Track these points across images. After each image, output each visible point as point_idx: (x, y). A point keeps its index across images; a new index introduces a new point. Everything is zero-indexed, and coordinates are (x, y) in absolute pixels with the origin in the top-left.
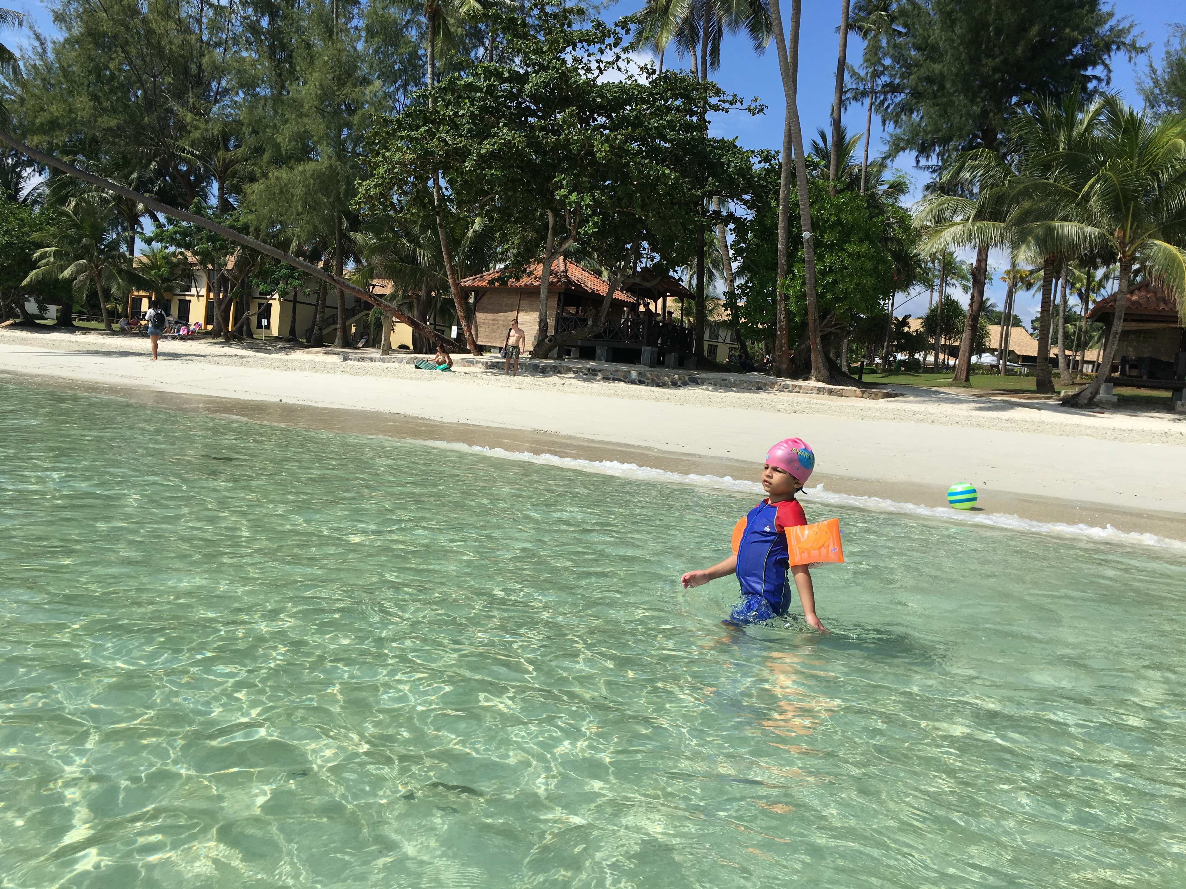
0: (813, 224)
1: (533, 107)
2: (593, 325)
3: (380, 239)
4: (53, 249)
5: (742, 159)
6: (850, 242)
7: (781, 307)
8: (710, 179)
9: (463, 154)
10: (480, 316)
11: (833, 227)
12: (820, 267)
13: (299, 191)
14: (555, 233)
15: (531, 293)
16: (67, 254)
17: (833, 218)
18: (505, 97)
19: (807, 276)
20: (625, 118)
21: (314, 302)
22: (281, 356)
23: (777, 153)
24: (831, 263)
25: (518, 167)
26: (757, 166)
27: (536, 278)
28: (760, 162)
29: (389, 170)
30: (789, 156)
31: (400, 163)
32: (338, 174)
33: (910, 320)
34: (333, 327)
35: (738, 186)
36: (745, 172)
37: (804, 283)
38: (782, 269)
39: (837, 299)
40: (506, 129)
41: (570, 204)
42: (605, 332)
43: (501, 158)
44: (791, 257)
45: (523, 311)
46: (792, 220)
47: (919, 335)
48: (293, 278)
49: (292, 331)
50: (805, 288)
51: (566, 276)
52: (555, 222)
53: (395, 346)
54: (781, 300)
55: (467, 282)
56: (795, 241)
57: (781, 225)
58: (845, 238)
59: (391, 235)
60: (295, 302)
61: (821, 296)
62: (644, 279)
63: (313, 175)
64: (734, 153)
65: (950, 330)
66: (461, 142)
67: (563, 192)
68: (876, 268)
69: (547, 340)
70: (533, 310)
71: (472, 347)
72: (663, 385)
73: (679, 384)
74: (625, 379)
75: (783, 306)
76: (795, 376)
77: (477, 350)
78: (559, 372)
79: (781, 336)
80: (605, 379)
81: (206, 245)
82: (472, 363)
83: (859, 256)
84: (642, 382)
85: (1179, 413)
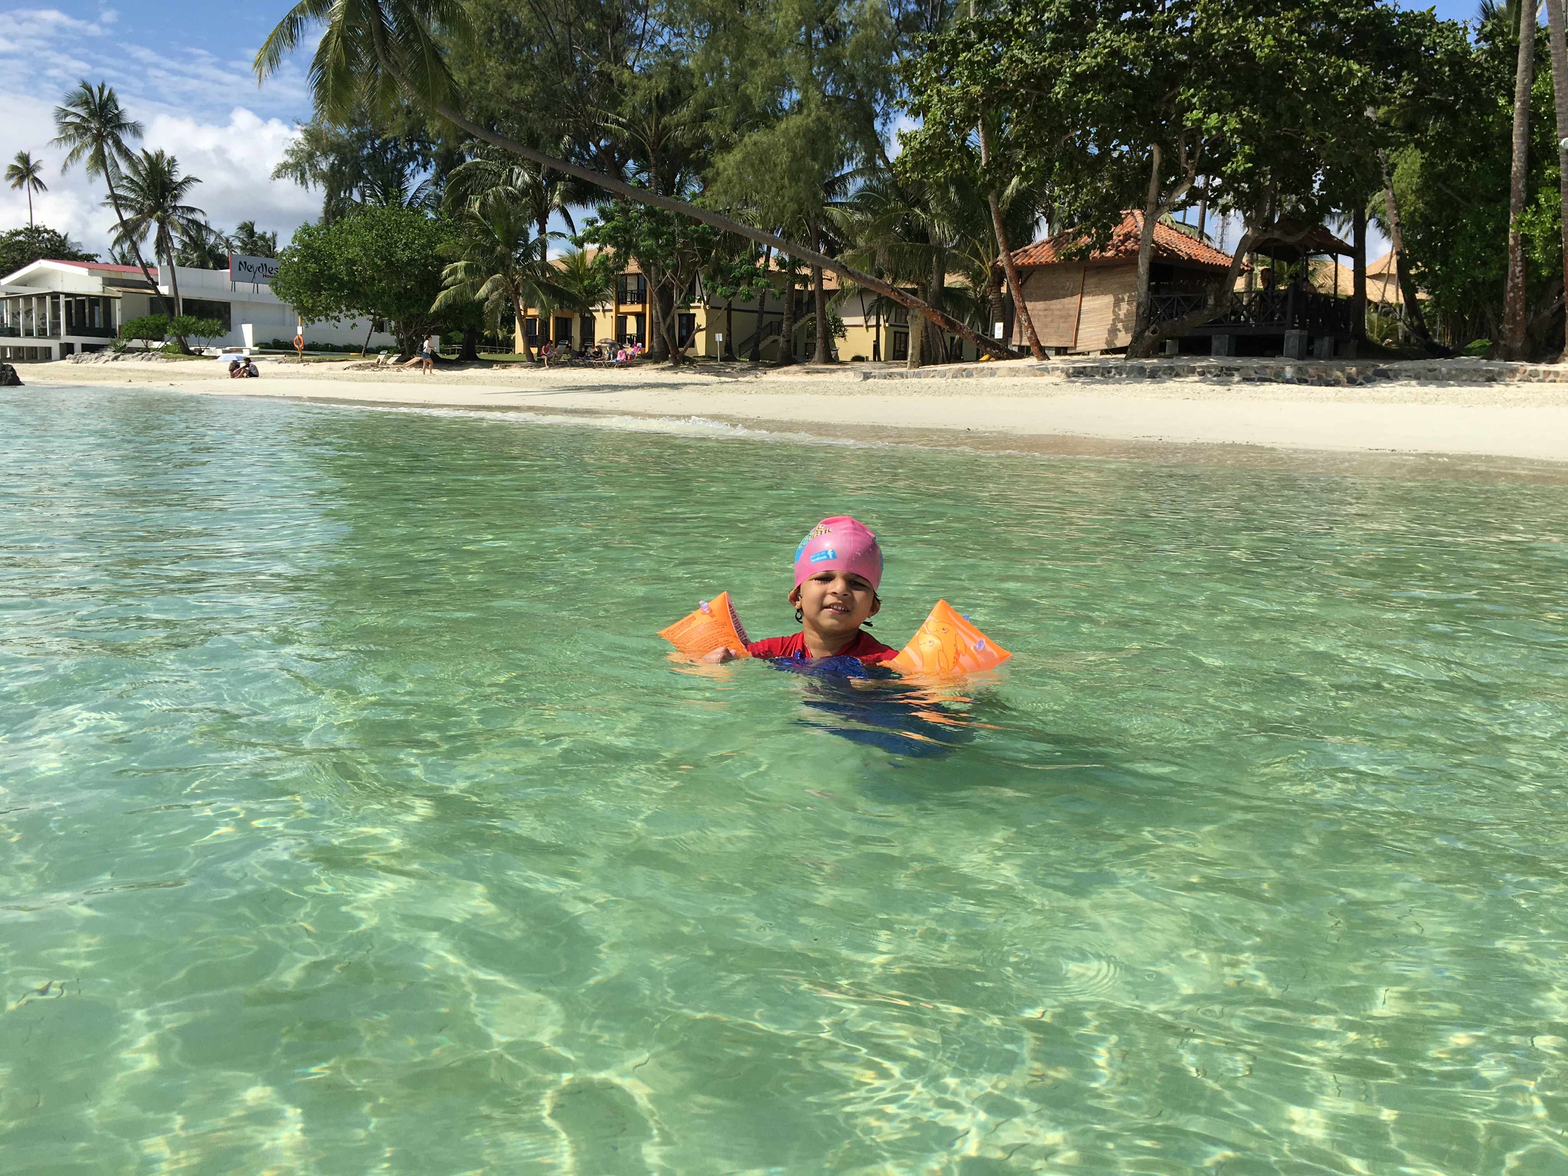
2: (1215, 306)
3: (882, 212)
4: (462, 263)
7: (1515, 257)
9: (1047, 77)
13: (783, 157)
15: (1101, 267)
16: (479, 269)
19: (1564, 205)
21: (757, 308)
38: (1519, 198)
41: (1208, 131)
45: (1089, 294)
48: (758, 276)
49: (728, 348)
54: (1516, 245)
57: (1517, 131)
60: (729, 309)
66: (1045, 59)
67: (1197, 114)
69: (1150, 332)
70: (1104, 292)
71: (1033, 349)
72: (1336, 383)
73: (1360, 380)
74: (1279, 378)
75: (1519, 254)
76: (1534, 358)
77: (1043, 353)
78: (1178, 375)
79: (1514, 299)
80: (1247, 380)
81: (649, 242)
82: (1046, 371)
84: (1301, 382)
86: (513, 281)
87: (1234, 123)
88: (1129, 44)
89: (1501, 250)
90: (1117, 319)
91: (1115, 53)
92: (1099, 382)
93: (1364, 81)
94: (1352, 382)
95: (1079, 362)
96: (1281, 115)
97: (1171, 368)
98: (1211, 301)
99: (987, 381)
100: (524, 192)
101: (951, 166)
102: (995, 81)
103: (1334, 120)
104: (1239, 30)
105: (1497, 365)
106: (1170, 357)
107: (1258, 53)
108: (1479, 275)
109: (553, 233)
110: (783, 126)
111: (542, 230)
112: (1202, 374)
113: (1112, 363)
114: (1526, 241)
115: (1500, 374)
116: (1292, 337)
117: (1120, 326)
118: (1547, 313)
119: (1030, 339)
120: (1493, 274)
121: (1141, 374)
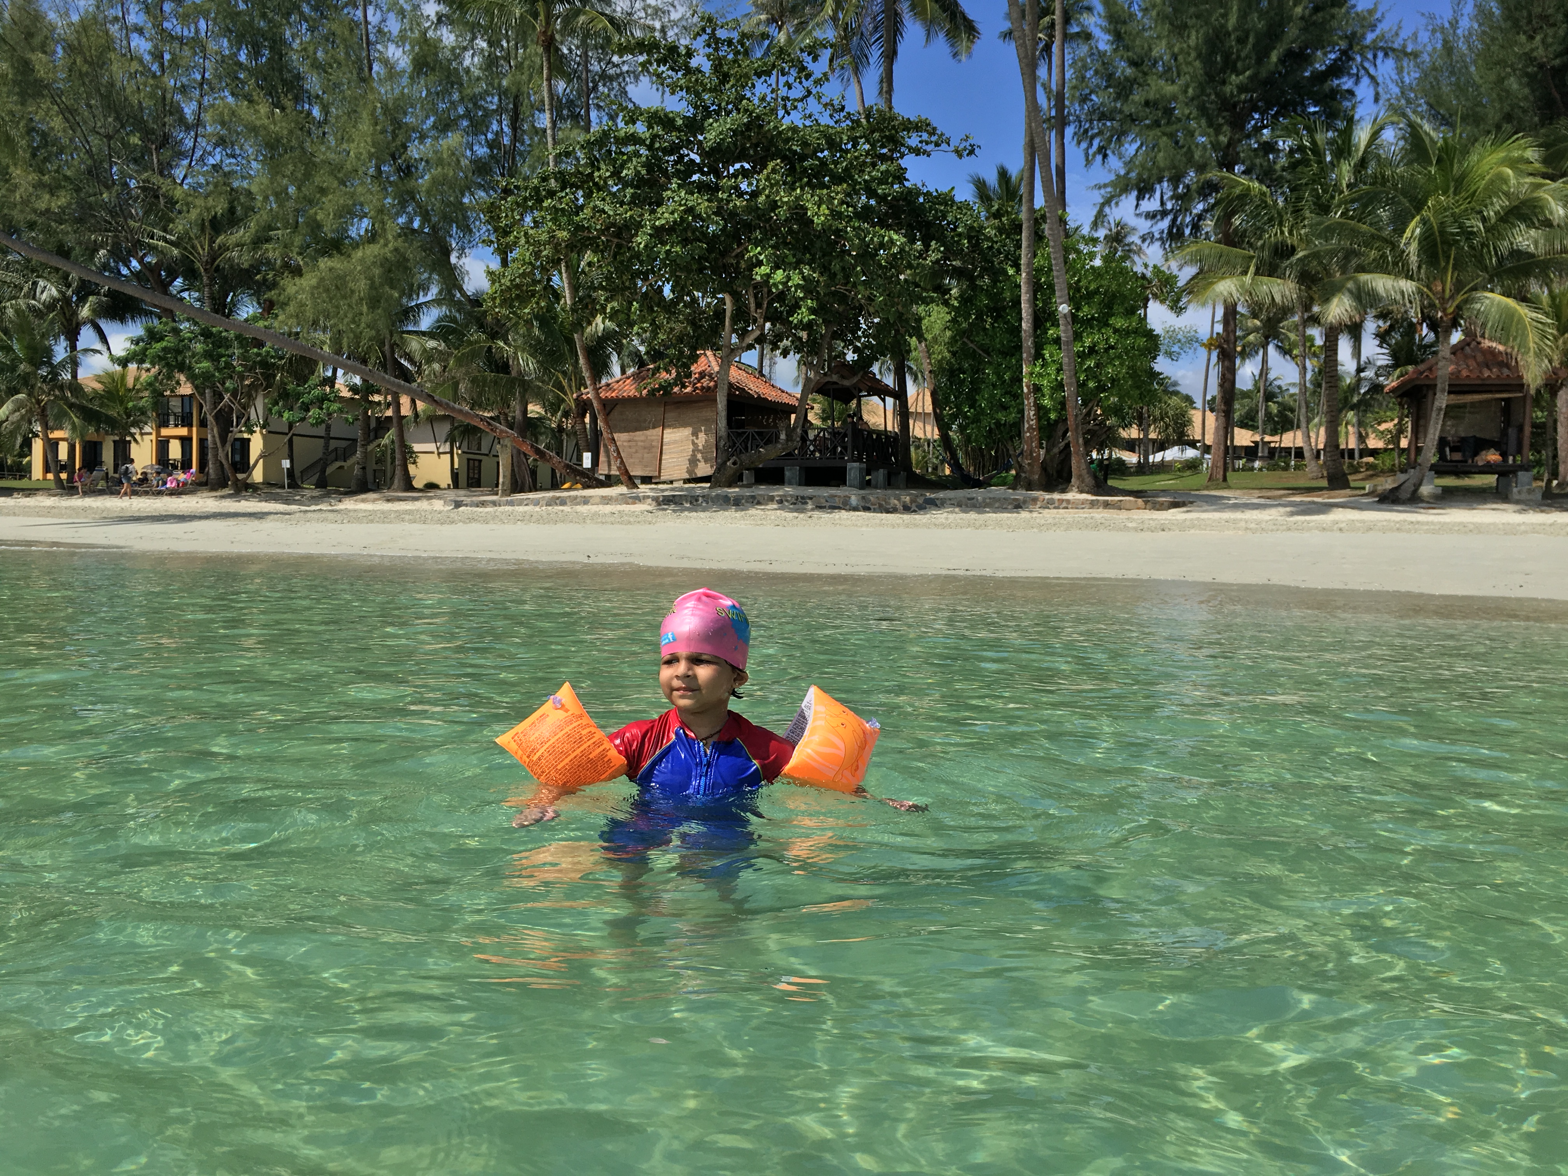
1: (698, 161)
2: (787, 440)
7: (1029, 403)
12: (1078, 348)
19: (1066, 360)
24: (1092, 342)
25: (700, 241)
36: (975, 234)
37: (1059, 370)
38: (1029, 353)
39: (1101, 388)
41: (775, 285)
43: (674, 230)
44: (1041, 336)
45: (669, 426)
48: (330, 400)
50: (1063, 376)
54: (1029, 393)
57: (1025, 297)
59: (483, 337)
60: (291, 435)
61: (1082, 385)
69: (729, 463)
70: (684, 425)
71: (622, 478)
72: (894, 510)
73: (914, 508)
74: (846, 506)
75: (1032, 400)
76: (1049, 488)
77: (631, 482)
78: (759, 503)
79: (1030, 438)
80: (819, 508)
81: (206, 364)
82: (637, 499)
83: (1127, 333)
84: (867, 509)
85: (1517, 502)
86: (39, 402)
87: (796, 279)
88: (702, 204)
89: (1017, 396)
90: (696, 450)
91: (690, 210)
92: (689, 510)
93: (902, 250)
95: (666, 490)
96: (835, 274)
97: (753, 497)
98: (783, 436)
99: (583, 509)
100: (51, 306)
101: (537, 303)
102: (579, 228)
103: (880, 281)
104: (798, 198)
105: (1020, 494)
106: (749, 486)
107: (815, 219)
108: (1001, 416)
109: (86, 350)
110: (360, 254)
111: (73, 347)
112: (780, 502)
113: (698, 492)
114: (1037, 389)
115: (1025, 502)
116: (854, 469)
117: (699, 456)
118: (1056, 450)
119: (619, 469)
120: (1013, 416)
121: (726, 502)
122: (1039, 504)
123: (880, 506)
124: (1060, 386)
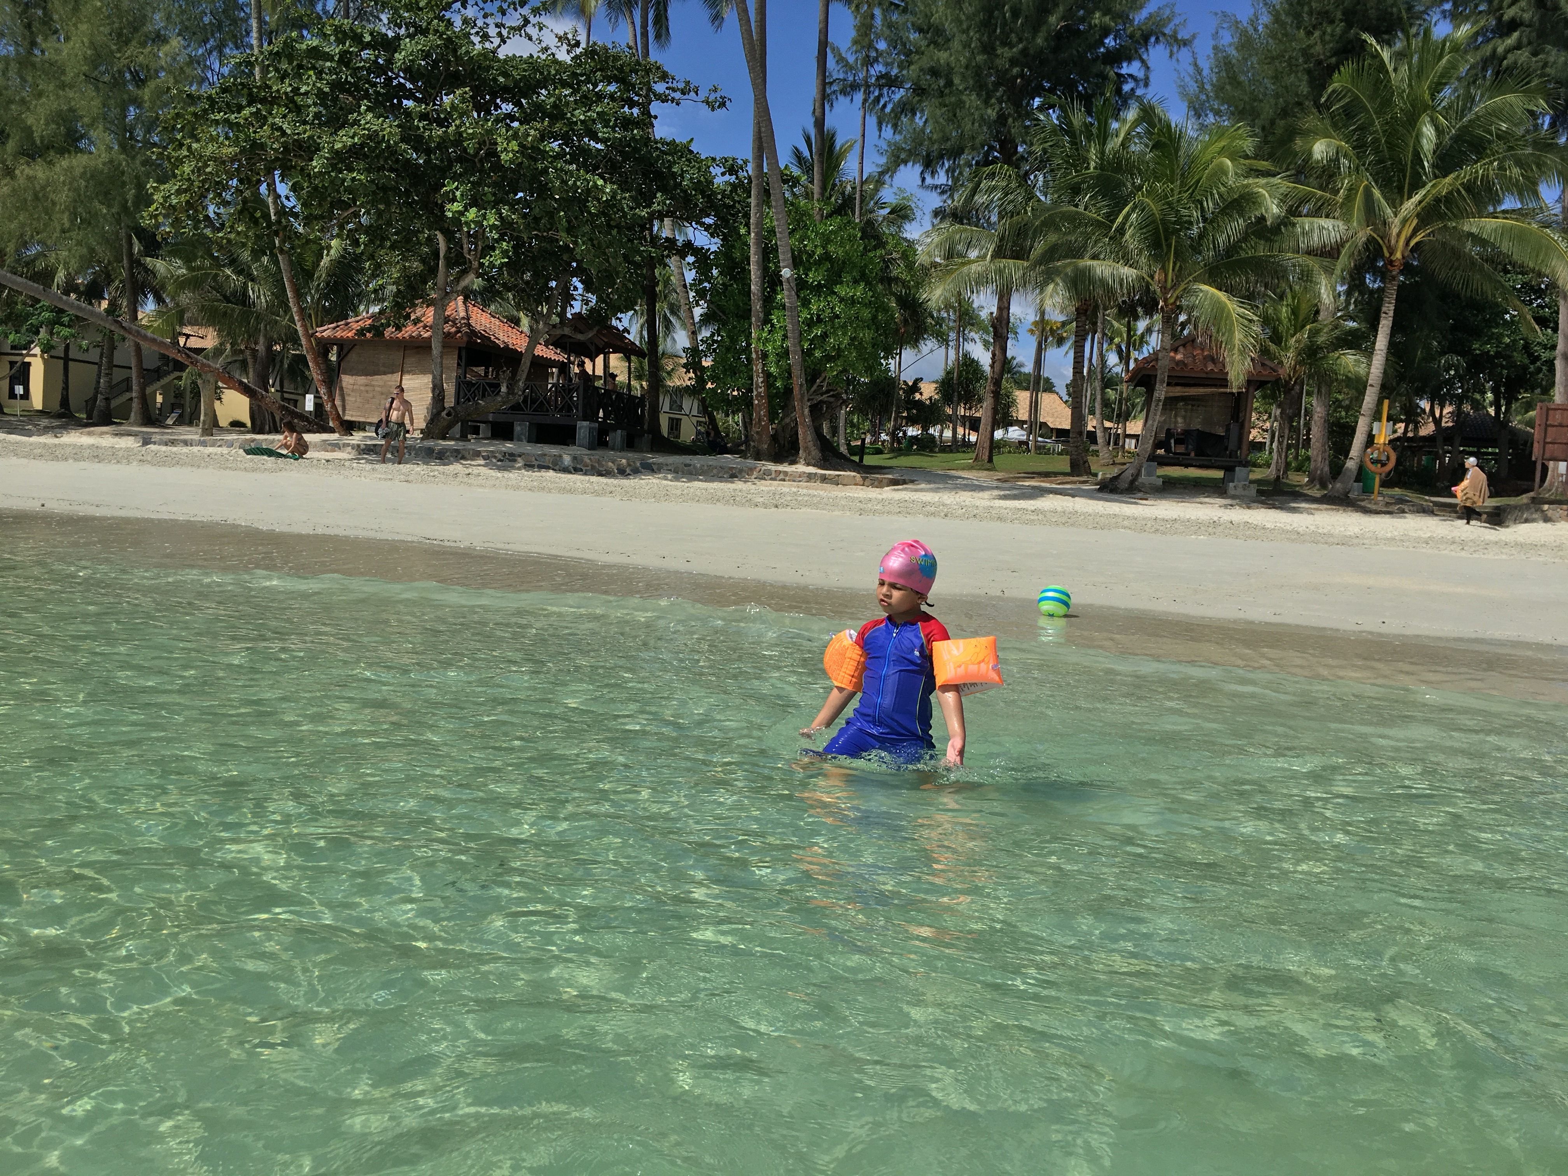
0: (794, 258)
1: (409, 85)
2: (508, 393)
3: (190, 269)
5: (699, 169)
6: (841, 283)
7: (758, 367)
8: (659, 195)
9: (309, 149)
10: (347, 380)
11: (819, 263)
12: (805, 315)
13: (63, 197)
14: (450, 264)
15: (419, 347)
17: (819, 251)
18: (369, 70)
19: (790, 327)
20: (539, 107)
21: (97, 360)
22: (47, 439)
23: (746, 162)
24: (819, 310)
25: (391, 170)
26: (721, 180)
27: (425, 327)
28: (723, 174)
29: (199, 169)
30: (760, 167)
31: (215, 160)
32: (123, 173)
33: (921, 385)
34: (127, 395)
35: (696, 205)
36: (704, 186)
37: (785, 337)
38: (758, 317)
39: (828, 358)
40: (370, 116)
41: (467, 224)
42: (525, 401)
43: (366, 156)
44: (768, 301)
45: (409, 372)
46: (768, 253)
47: (933, 404)
48: (62, 325)
49: (65, 402)
50: (788, 343)
51: (469, 325)
52: (449, 249)
53: (223, 422)
54: (758, 358)
55: (326, 331)
56: (772, 281)
57: (753, 259)
58: (834, 278)
59: (207, 263)
60: (66, 359)
61: (808, 353)
62: (576, 329)
63: (84, 173)
64: (689, 160)
65: (969, 397)
66: (306, 132)
67: (457, 207)
68: (874, 317)
69: (444, 414)
70: (423, 372)
72: (608, 474)
73: (629, 471)
74: (555, 466)
75: (760, 366)
76: (778, 458)
77: (345, 427)
78: (464, 458)
79: (759, 406)
80: (529, 466)
82: (335, 447)
83: (853, 301)
84: (576, 470)
85: (1233, 497)
87: (492, 219)
93: (613, 197)
94: (622, 472)
96: (538, 218)
97: (457, 451)
98: (505, 389)
106: (472, 440)
107: (503, 156)
112: (484, 458)
115: (741, 471)
116: (583, 428)
121: (431, 456)
122: (755, 474)
123: (593, 467)
124: (786, 353)
